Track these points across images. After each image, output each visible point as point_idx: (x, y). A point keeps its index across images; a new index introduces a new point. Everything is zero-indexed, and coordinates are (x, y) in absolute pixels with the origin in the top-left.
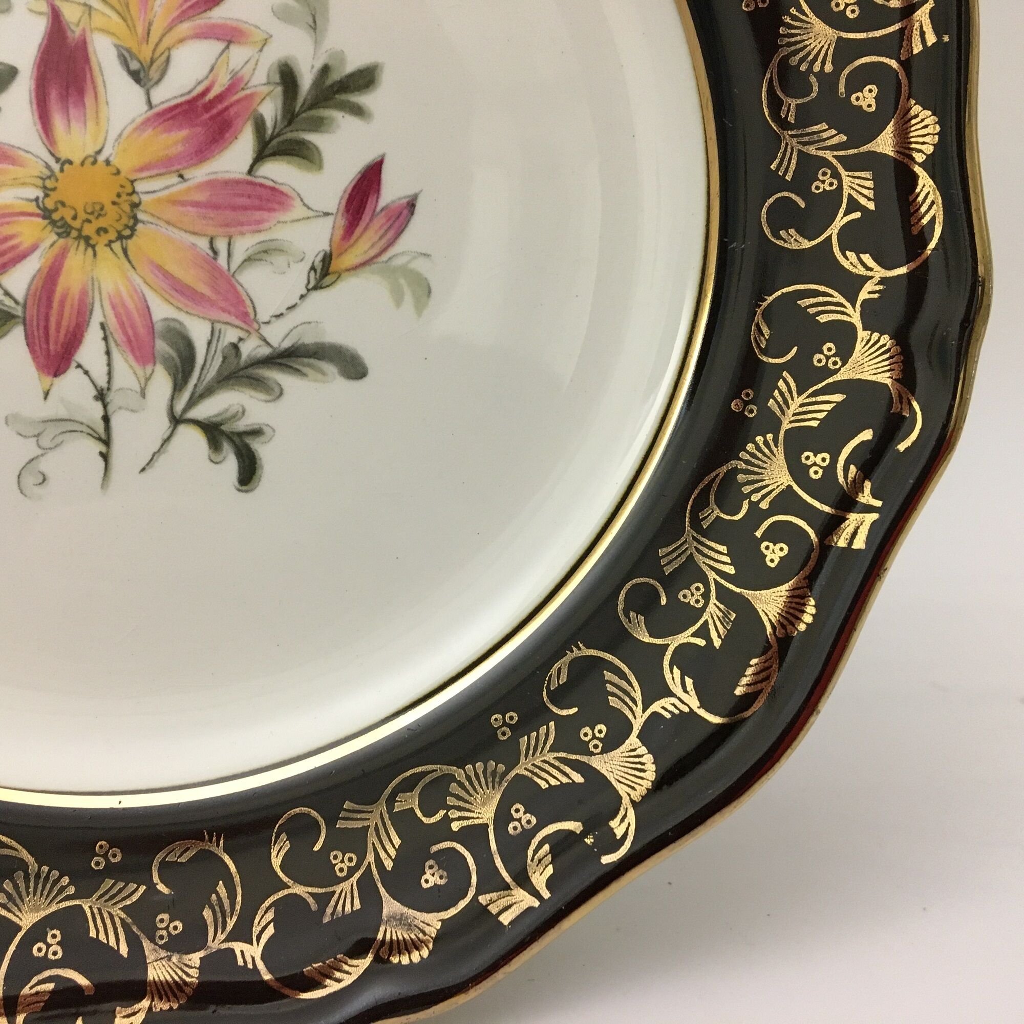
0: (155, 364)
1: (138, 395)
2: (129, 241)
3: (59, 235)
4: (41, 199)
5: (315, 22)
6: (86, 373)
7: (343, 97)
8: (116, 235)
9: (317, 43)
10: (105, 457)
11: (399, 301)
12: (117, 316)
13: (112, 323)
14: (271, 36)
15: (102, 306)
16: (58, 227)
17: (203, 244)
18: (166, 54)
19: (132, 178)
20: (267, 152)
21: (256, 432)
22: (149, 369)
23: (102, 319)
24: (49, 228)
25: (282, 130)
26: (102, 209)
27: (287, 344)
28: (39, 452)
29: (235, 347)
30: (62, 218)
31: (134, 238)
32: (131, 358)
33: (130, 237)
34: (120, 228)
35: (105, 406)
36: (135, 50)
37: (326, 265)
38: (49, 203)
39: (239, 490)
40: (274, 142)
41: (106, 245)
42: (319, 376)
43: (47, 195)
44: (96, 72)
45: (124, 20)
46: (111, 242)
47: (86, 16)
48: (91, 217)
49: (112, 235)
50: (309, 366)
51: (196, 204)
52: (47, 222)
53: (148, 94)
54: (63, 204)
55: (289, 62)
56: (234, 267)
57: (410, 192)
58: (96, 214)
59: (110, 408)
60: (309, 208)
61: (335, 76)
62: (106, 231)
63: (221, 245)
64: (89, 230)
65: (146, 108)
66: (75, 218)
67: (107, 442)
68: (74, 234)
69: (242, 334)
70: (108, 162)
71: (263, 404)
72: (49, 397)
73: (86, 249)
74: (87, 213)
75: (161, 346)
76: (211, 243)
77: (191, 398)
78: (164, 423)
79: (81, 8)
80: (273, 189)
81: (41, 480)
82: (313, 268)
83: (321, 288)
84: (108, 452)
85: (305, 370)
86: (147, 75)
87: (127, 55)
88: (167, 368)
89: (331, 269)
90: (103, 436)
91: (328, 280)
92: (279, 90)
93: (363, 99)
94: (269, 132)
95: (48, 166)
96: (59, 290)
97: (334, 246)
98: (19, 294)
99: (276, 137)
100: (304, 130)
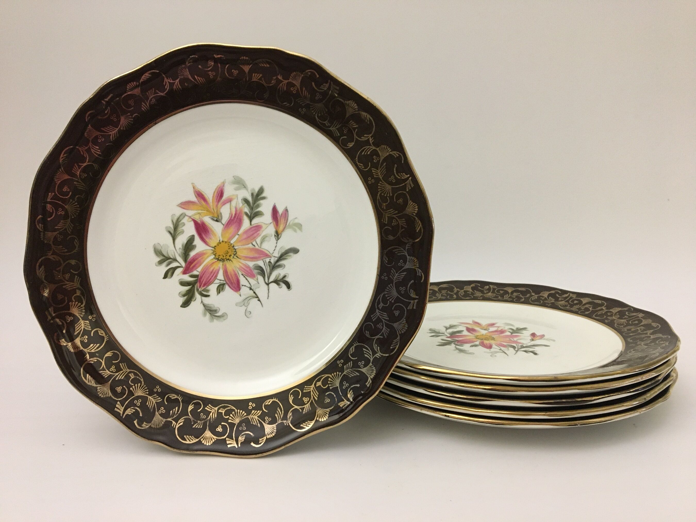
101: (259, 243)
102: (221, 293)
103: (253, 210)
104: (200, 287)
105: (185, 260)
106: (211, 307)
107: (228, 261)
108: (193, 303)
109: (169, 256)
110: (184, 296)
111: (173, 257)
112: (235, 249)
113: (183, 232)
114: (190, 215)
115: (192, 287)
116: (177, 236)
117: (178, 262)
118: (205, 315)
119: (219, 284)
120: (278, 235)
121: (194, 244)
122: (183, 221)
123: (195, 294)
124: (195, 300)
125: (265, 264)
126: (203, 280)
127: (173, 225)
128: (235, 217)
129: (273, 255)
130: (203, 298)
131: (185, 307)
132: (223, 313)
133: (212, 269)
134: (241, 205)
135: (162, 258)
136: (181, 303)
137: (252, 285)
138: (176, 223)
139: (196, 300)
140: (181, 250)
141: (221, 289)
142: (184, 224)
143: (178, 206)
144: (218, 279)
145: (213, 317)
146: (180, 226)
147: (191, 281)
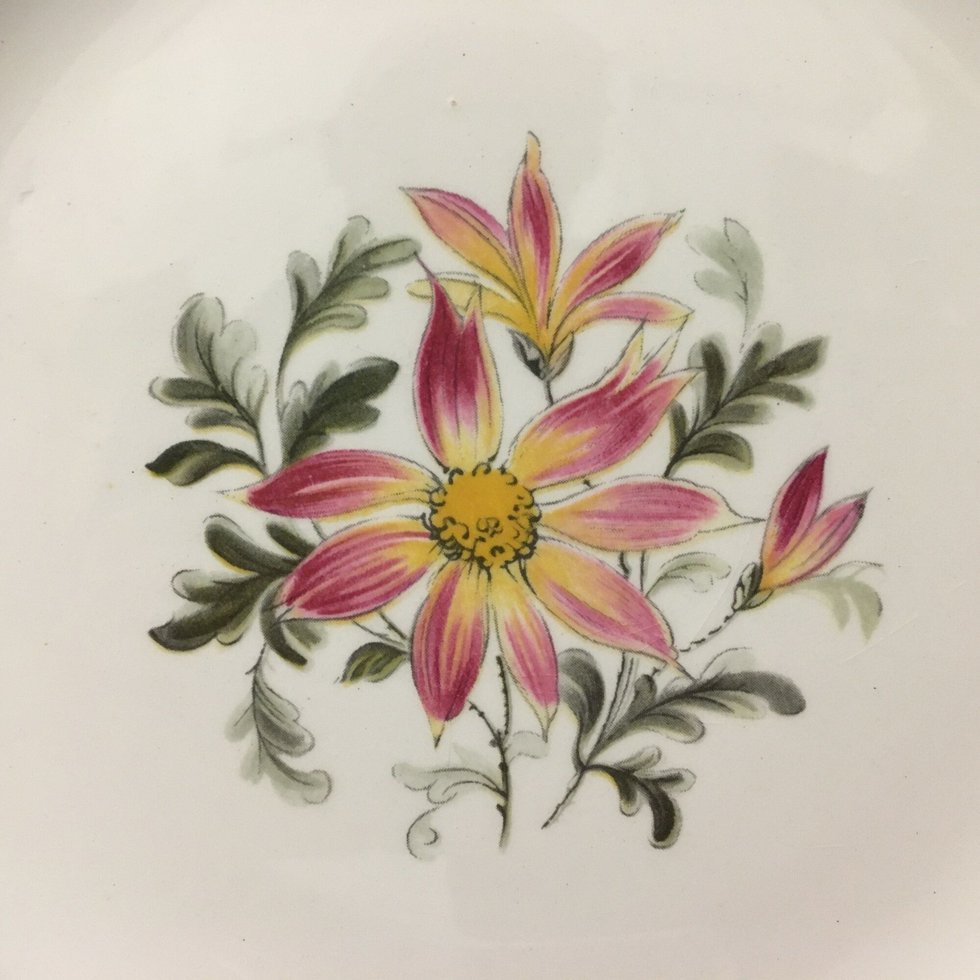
0: (558, 704)
1: (541, 738)
2: (528, 561)
3: (449, 557)
4: (427, 516)
5: (746, 292)
6: (481, 714)
7: (779, 380)
8: (513, 554)
9: (748, 317)
10: (503, 810)
11: (843, 621)
12: (515, 646)
13: (510, 656)
14: (693, 312)
15: (498, 637)
16: (448, 548)
17: (612, 561)
18: (569, 339)
19: (531, 487)
20: (688, 449)
21: (674, 779)
22: (551, 708)
23: (498, 653)
24: (438, 548)
25: (705, 423)
26: (497, 525)
27: (709, 675)
28: (431, 806)
29: (649, 679)
30: (452, 538)
31: (534, 556)
32: (531, 696)
33: (529, 556)
34: (518, 546)
35: (503, 752)
36: (532, 337)
37: (756, 580)
38: (437, 521)
39: (655, 846)
40: (696, 438)
41: (502, 567)
42: (748, 712)
43: (434, 512)
44: (489, 365)
45: (519, 298)
46: (507, 562)
47: (476, 297)
48: (484, 535)
49: (509, 555)
50: (735, 699)
51: (604, 515)
52: (435, 542)
53: (548, 386)
54: (453, 521)
55: (714, 341)
56: (647, 586)
57: (860, 490)
58: (490, 531)
59: (509, 755)
60: (736, 514)
61: (769, 356)
62: (501, 550)
63: (633, 561)
64: (483, 550)
65: (546, 403)
66: (466, 536)
67: (505, 794)
68: (466, 555)
69: (658, 665)
70: (503, 470)
71: (682, 745)
72: (440, 743)
73: (479, 573)
74: (479, 529)
75: (565, 681)
76: (622, 559)
77: (599, 741)
78: (570, 771)
79: (471, 289)
80: (693, 493)
81: (432, 838)
82: (740, 584)
83: (750, 607)
84: (506, 805)
85: (730, 704)
86: (547, 366)
87: (524, 342)
88: (573, 707)
89: (762, 586)
90: (501, 787)
91: (757, 598)
92: (702, 375)
93: (802, 382)
94: (690, 426)
95: (435, 478)
96: (450, 620)
97: (765, 557)
98: (406, 627)
99: (697, 432)
100: (731, 422)
101: (653, 572)
102: (364, 685)
103: (718, 418)
104: (290, 600)
105: (293, 450)
106: (280, 715)
107: (475, 567)
108: (212, 651)
109: (234, 391)
110: (195, 595)
111: (248, 402)
112: (534, 533)
113: (359, 322)
114: (434, 269)
115: (252, 580)
116: (320, 321)
117: (258, 437)
118: (236, 731)
119: (376, 640)
120: (755, 589)
121: (375, 403)
122: (383, 274)
123: (245, 617)
124: (231, 644)
125: (626, 674)
126: (321, 579)
127: (335, 265)
128: (623, 394)
129: (680, 661)
130: (273, 657)
131: (167, 645)
132: (316, 771)
133: (388, 554)
134: (679, 361)
135: (198, 375)
136: (161, 620)
137: (514, 728)
138: (348, 267)
139: (237, 645)
140: (300, 393)
141: (369, 664)
142: (383, 292)
143: (407, 191)
144: (383, 617)
145: (268, 761)
146: (360, 287)
147: (266, 555)
